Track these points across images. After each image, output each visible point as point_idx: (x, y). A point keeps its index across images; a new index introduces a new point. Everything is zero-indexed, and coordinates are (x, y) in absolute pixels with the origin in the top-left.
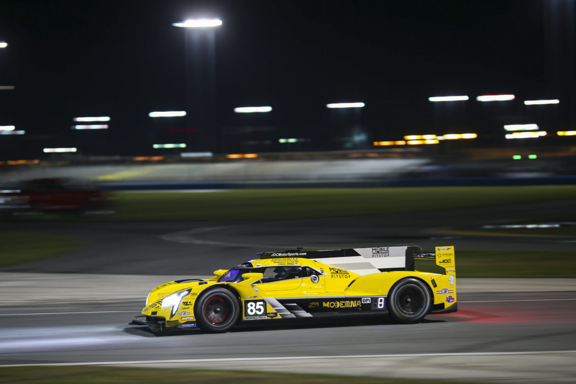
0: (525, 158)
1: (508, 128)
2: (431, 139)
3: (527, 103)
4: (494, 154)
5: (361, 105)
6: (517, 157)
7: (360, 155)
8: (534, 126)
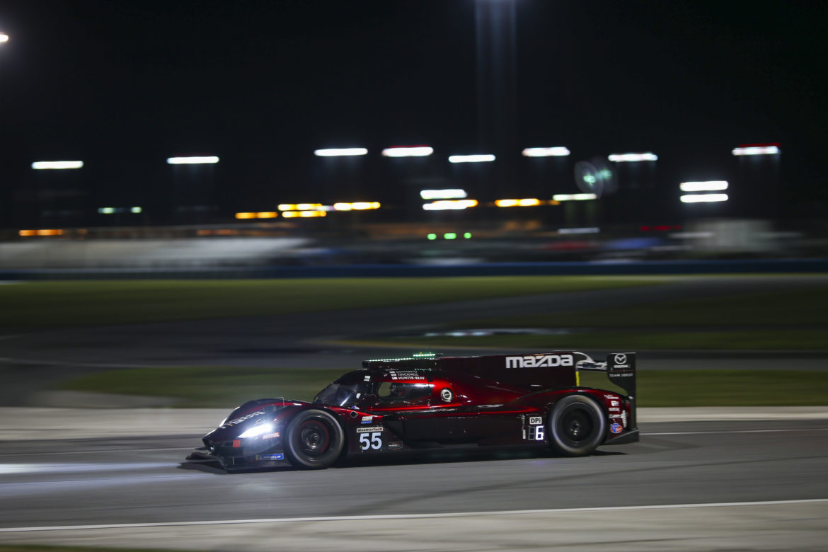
0: (440, 238)
1: (426, 194)
2: (311, 210)
3: (454, 159)
4: (399, 231)
5: (214, 160)
6: (432, 237)
7: (207, 232)
8: (460, 193)
